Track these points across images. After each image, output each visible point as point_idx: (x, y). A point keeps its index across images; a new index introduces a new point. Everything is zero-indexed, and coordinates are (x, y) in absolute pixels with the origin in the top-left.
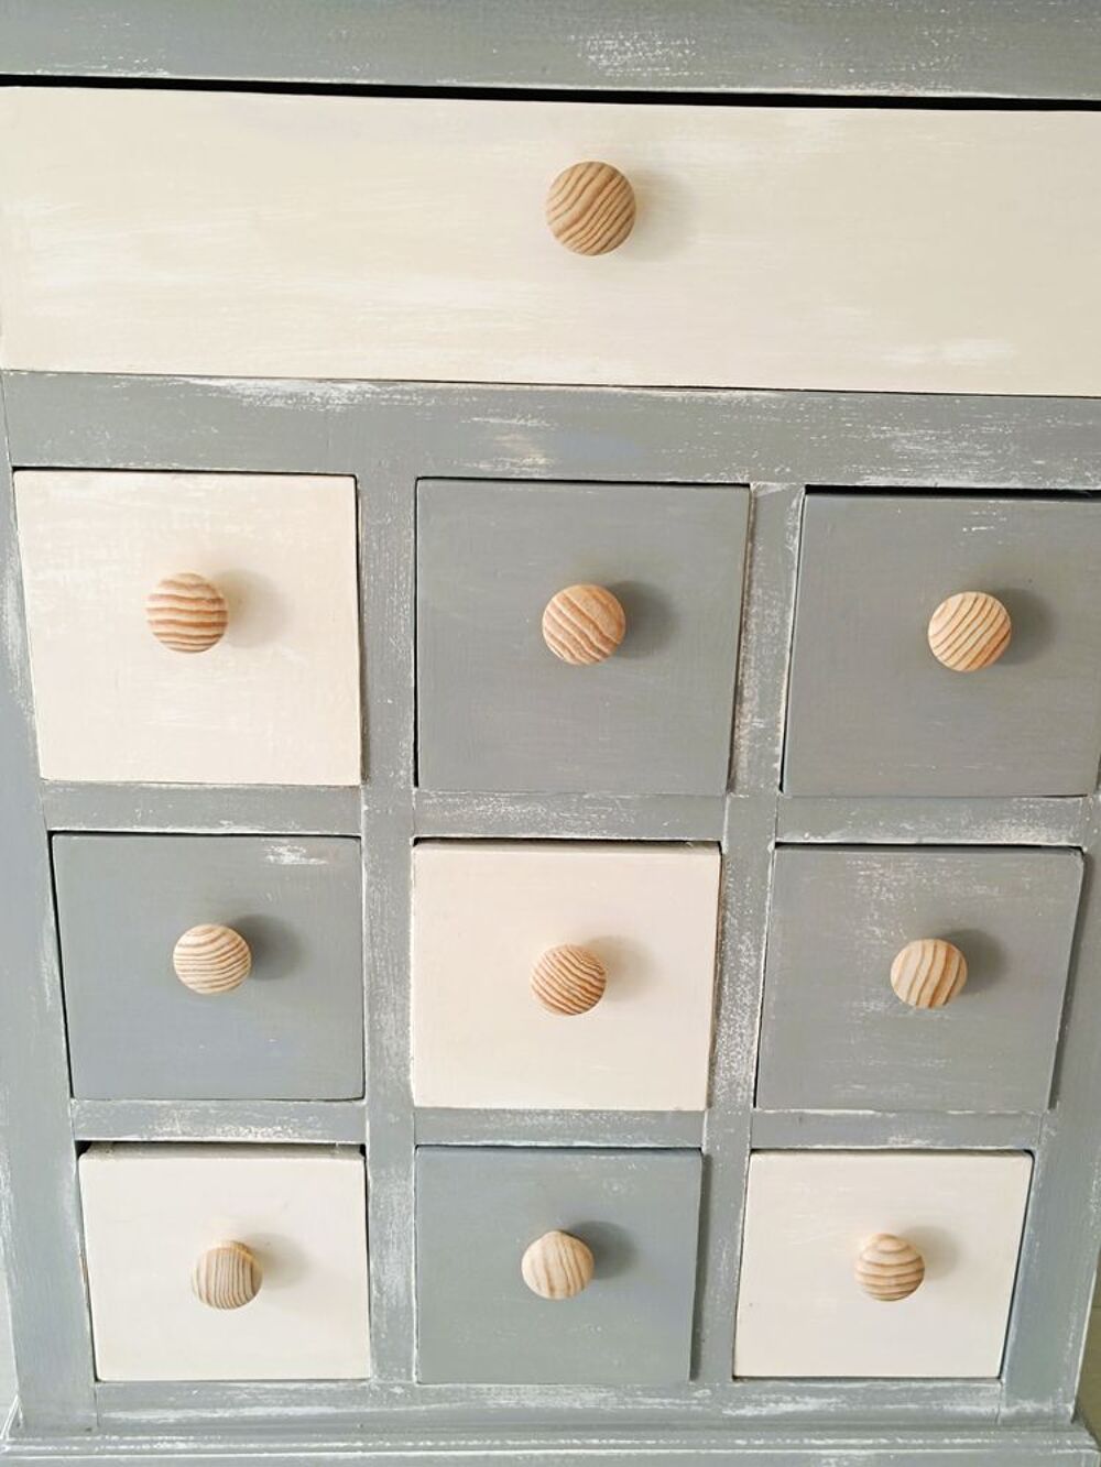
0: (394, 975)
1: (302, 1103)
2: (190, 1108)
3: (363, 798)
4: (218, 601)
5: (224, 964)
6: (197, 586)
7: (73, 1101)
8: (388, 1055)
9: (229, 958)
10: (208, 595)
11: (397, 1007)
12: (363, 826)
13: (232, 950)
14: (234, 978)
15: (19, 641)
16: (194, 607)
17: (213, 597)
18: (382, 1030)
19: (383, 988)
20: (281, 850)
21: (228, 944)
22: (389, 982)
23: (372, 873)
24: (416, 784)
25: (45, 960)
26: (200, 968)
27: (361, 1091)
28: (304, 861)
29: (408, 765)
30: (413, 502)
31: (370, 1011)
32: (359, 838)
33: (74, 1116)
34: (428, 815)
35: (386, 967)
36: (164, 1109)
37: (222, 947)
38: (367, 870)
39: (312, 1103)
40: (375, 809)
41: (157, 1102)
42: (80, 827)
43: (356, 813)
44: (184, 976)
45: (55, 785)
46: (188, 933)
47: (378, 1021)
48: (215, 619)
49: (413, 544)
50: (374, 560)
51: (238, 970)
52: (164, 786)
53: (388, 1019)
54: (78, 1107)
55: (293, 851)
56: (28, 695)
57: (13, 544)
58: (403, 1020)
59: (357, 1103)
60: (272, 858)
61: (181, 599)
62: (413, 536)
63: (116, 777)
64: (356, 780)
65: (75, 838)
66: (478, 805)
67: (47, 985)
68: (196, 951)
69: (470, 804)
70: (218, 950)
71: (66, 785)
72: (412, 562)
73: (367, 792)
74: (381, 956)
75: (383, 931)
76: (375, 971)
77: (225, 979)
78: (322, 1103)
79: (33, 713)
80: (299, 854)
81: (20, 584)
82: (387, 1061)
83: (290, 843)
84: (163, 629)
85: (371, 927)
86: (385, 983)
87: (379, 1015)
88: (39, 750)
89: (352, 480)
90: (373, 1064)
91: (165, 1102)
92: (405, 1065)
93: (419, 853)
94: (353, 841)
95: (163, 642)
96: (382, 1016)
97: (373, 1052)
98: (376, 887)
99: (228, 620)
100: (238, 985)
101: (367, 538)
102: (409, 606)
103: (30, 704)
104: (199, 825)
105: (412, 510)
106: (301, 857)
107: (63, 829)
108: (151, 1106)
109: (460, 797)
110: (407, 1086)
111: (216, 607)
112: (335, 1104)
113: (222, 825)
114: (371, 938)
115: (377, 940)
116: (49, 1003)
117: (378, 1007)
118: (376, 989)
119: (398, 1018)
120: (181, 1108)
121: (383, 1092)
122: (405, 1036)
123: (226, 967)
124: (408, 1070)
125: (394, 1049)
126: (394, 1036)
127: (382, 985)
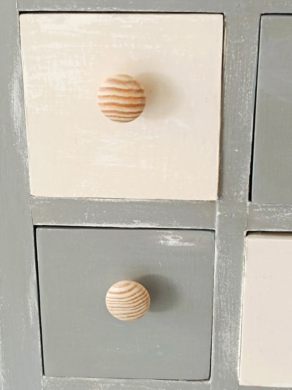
0: (231, 310)
1: (174, 381)
2: (110, 383)
3: (217, 208)
4: (141, 91)
5: (135, 304)
6: (129, 82)
7: (44, 377)
8: (226, 356)
9: (138, 300)
10: (135, 88)
11: (232, 329)
12: (216, 224)
13: (141, 295)
14: (141, 311)
15: (20, 115)
16: (126, 95)
17: (138, 89)
18: (223, 341)
19: (224, 318)
20: (168, 237)
21: (138, 292)
22: (228, 314)
23: (221, 252)
24: (250, 199)
25: (30, 298)
27: (208, 375)
28: (181, 244)
29: (245, 188)
30: (258, 29)
31: (215, 331)
32: (214, 231)
33: (45, 385)
34: (257, 218)
35: (227, 306)
36: (95, 383)
37: (135, 294)
38: (218, 249)
39: (179, 381)
40: (224, 214)
41: (91, 379)
42: (53, 223)
43: (214, 215)
44: (111, 310)
45: (38, 199)
46: (115, 285)
47: (220, 336)
48: (139, 102)
49: (256, 55)
50: (233, 65)
51: (144, 307)
52: (101, 200)
53: (227, 336)
54: (47, 380)
55: (175, 238)
56: (24, 146)
57: (18, 58)
58: (235, 336)
59: (205, 382)
60: (162, 242)
61: (120, 90)
62: (257, 50)
63: (74, 194)
64: (215, 198)
65: (49, 229)
66: (287, 212)
67: (31, 313)
68: (119, 296)
69: (282, 211)
70: (132, 295)
71: (45, 199)
72: (255, 66)
73: (220, 204)
74: (224, 299)
75: (226, 285)
76: (220, 308)
77: (136, 312)
78: (186, 382)
79: (27, 157)
80: (178, 240)
81: (21, 81)
82: (224, 359)
83: (173, 234)
84: (108, 108)
85: (219, 283)
86: (226, 315)
87: (221, 333)
88: (30, 179)
89: (222, 16)
90: (216, 361)
91: (95, 379)
92: (235, 362)
93: (250, 240)
94: (210, 233)
95: (107, 116)
96: (223, 334)
97: (216, 354)
98: (223, 260)
99: (146, 103)
100: (142, 316)
101: (229, 52)
102: (252, 92)
103: (25, 152)
104: (121, 223)
105: (257, 34)
106: (180, 241)
107: (42, 224)
108: (87, 381)
109: (276, 207)
110: (235, 374)
111: (139, 95)
112: (193, 383)
113: (134, 223)
114: (219, 289)
115: (222, 290)
116: (32, 323)
117: (221, 328)
118: (221, 318)
119: (232, 334)
120: (104, 383)
121: (221, 376)
122: (236, 345)
123: (136, 306)
124: (236, 365)
125: (229, 352)
126: (229, 344)
127: (224, 316)
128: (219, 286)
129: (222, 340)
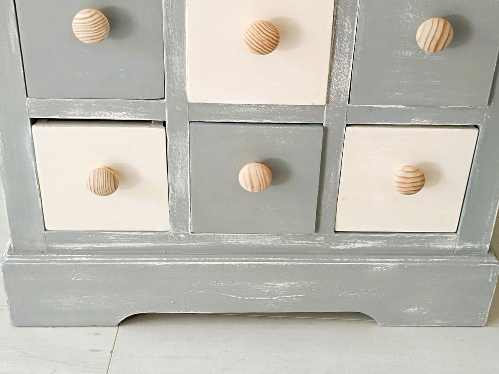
0: (178, 37)
1: (136, 100)
2: (83, 103)
5: (96, 28)
7: (28, 99)
8: (176, 77)
9: (99, 25)
11: (180, 53)
13: (101, 21)
14: (102, 35)
18: (173, 65)
19: (173, 43)
21: (98, 18)
22: (176, 40)
25: (11, 28)
26: (84, 30)
27: (163, 94)
31: (167, 55)
33: (29, 106)
35: (174, 33)
36: (71, 103)
37: (96, 19)
39: (140, 100)
41: (67, 100)
44: (77, 34)
46: (79, 13)
47: (171, 60)
51: (103, 31)
53: (176, 59)
54: (30, 102)
58: (182, 59)
59: (161, 101)
67: (12, 41)
68: (83, 21)
70: (94, 21)
74: (172, 27)
75: (173, 15)
76: (169, 35)
77: (97, 35)
78: (146, 101)
82: (175, 80)
85: (167, 13)
86: (174, 41)
87: (171, 57)
90: (169, 82)
91: (71, 100)
92: (184, 82)
96: (173, 57)
97: (168, 75)
100: (104, 39)
108: (64, 101)
110: (185, 93)
112: (151, 101)
114: (167, 18)
115: (170, 19)
116: (14, 50)
117: (171, 52)
118: (170, 44)
119: (180, 58)
120: (78, 103)
121: (173, 95)
122: (184, 67)
123: (97, 30)
124: (185, 85)
125: (178, 74)
126: (178, 68)
127: (172, 41)
128: (167, 16)
129: (172, 63)
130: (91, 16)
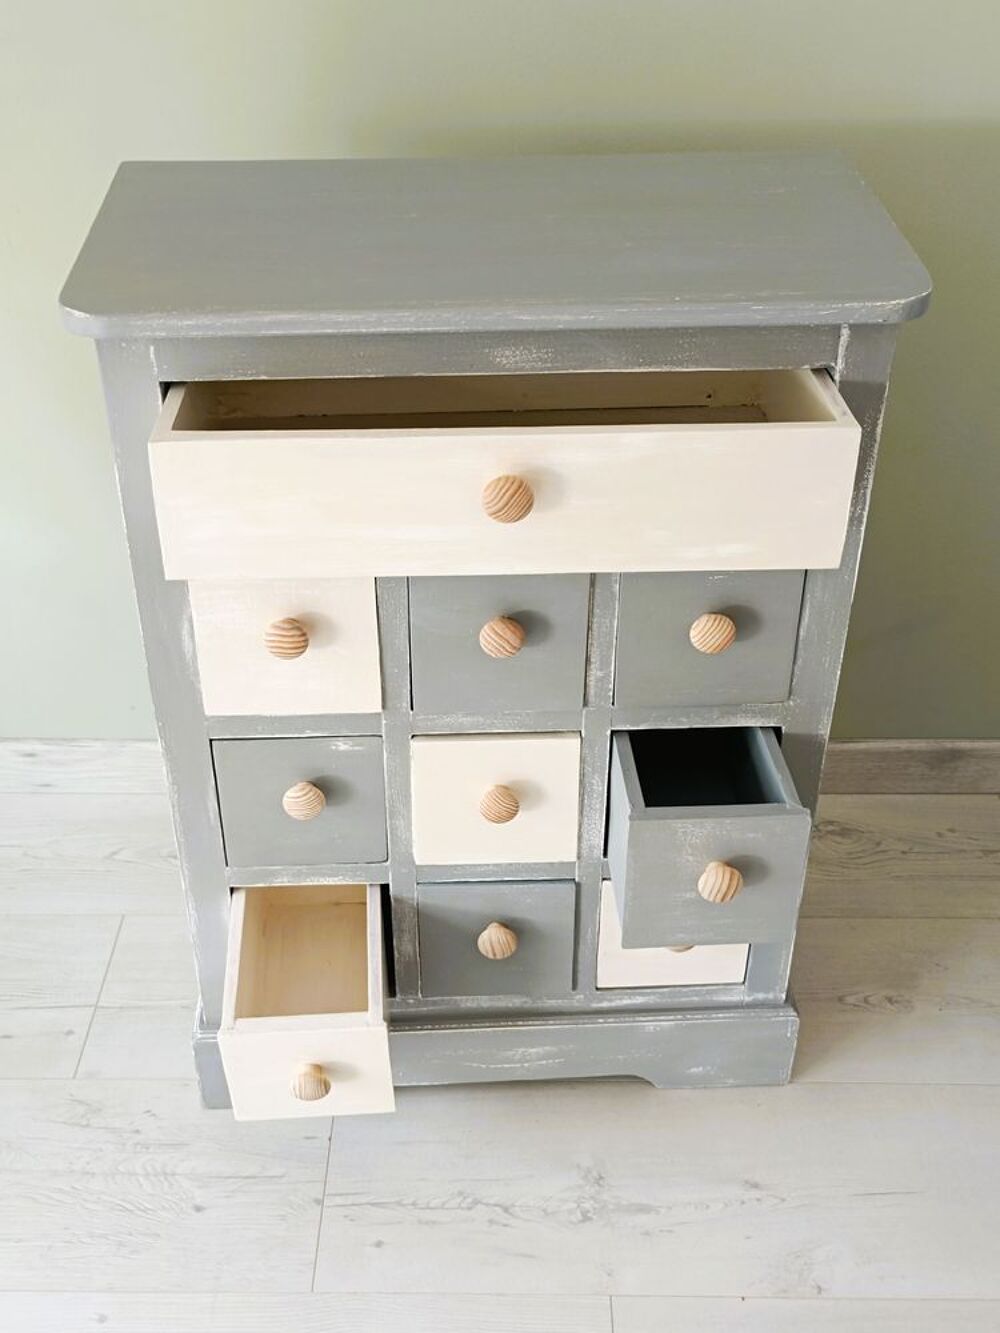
0: (402, 801)
1: (354, 865)
2: (292, 870)
3: (383, 718)
5: (313, 805)
6: (292, 629)
7: (228, 868)
8: (401, 840)
10: (298, 633)
11: (405, 817)
12: (383, 730)
17: (301, 633)
20: (340, 744)
22: (400, 805)
23: (389, 753)
24: (412, 709)
26: (300, 808)
27: (386, 857)
28: (351, 749)
29: (407, 700)
31: (390, 819)
32: (381, 736)
33: (228, 875)
34: (419, 724)
35: (398, 798)
36: (278, 871)
38: (386, 751)
39: (359, 865)
40: (389, 722)
42: (228, 737)
43: (381, 724)
44: (290, 812)
45: (212, 717)
46: (290, 791)
47: (395, 824)
50: (386, 604)
52: (273, 716)
53: (400, 823)
54: (230, 870)
55: (345, 744)
57: (187, 603)
58: (408, 823)
59: (383, 863)
60: (334, 748)
64: (379, 709)
65: (225, 742)
66: (446, 718)
67: (211, 813)
68: (296, 800)
69: (442, 718)
70: (309, 798)
71: (218, 717)
72: (406, 604)
73: (385, 714)
74: (396, 792)
75: (396, 781)
76: (392, 800)
78: (364, 865)
79: (200, 683)
80: (349, 745)
81: (191, 622)
82: (400, 843)
83: (344, 740)
85: (390, 779)
87: (395, 821)
90: (393, 845)
91: (278, 868)
92: (410, 845)
93: (415, 744)
94: (378, 738)
95: (275, 656)
97: (392, 840)
98: (392, 760)
99: (308, 637)
102: (405, 625)
107: (218, 738)
108: (271, 870)
109: (437, 714)
110: (411, 854)
112: (372, 865)
113: (306, 733)
115: (393, 785)
117: (395, 817)
118: (393, 808)
121: (398, 859)
127: (396, 806)
128: (389, 782)
129: (396, 827)
130: (305, 795)
